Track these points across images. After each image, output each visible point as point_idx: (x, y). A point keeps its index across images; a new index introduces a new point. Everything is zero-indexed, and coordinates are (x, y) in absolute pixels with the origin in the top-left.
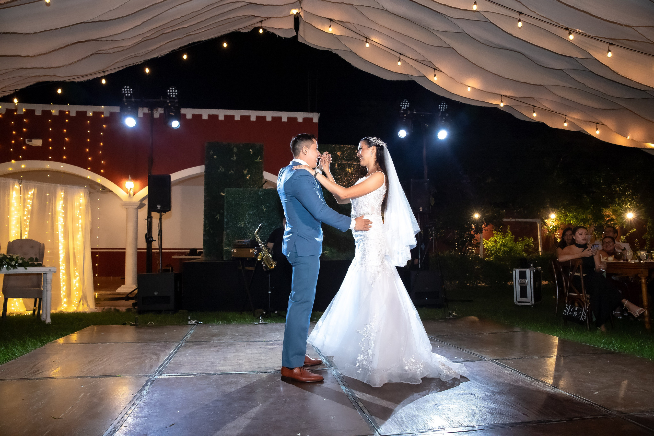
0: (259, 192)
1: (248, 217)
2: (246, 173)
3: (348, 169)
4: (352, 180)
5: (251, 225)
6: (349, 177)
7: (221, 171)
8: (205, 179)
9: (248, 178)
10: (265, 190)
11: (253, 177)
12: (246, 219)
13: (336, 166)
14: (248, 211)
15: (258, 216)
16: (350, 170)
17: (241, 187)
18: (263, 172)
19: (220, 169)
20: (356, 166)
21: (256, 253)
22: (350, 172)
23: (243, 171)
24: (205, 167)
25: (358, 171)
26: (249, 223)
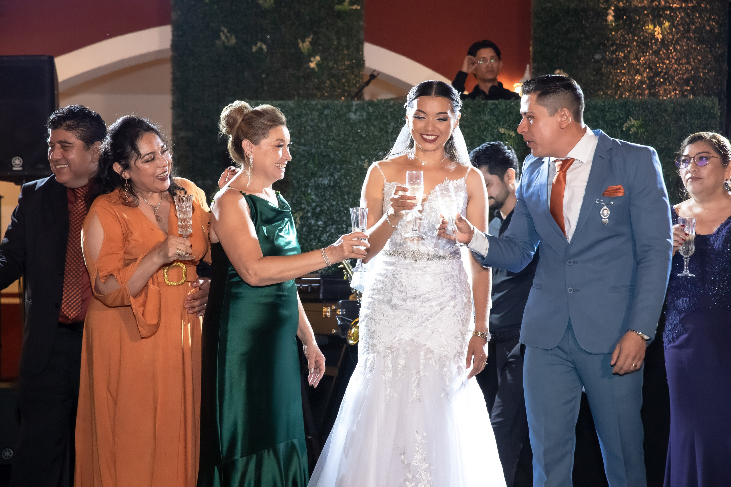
0: (350, 111)
1: (313, 197)
2: (309, 50)
3: (651, 27)
4: (664, 63)
5: (325, 223)
6: (656, 53)
7: (224, 42)
8: (173, 70)
9: (312, 65)
10: (371, 103)
11: (331, 64)
12: (309, 204)
13: (610, 18)
14: (314, 175)
15: (348, 193)
16: (658, 29)
17: (290, 98)
18: (362, 44)
19: (223, 38)
20: (680, 15)
21: (342, 320)
22: (660, 36)
23: (298, 44)
24: (173, 31)
25: (688, 31)
26: (317, 216)
